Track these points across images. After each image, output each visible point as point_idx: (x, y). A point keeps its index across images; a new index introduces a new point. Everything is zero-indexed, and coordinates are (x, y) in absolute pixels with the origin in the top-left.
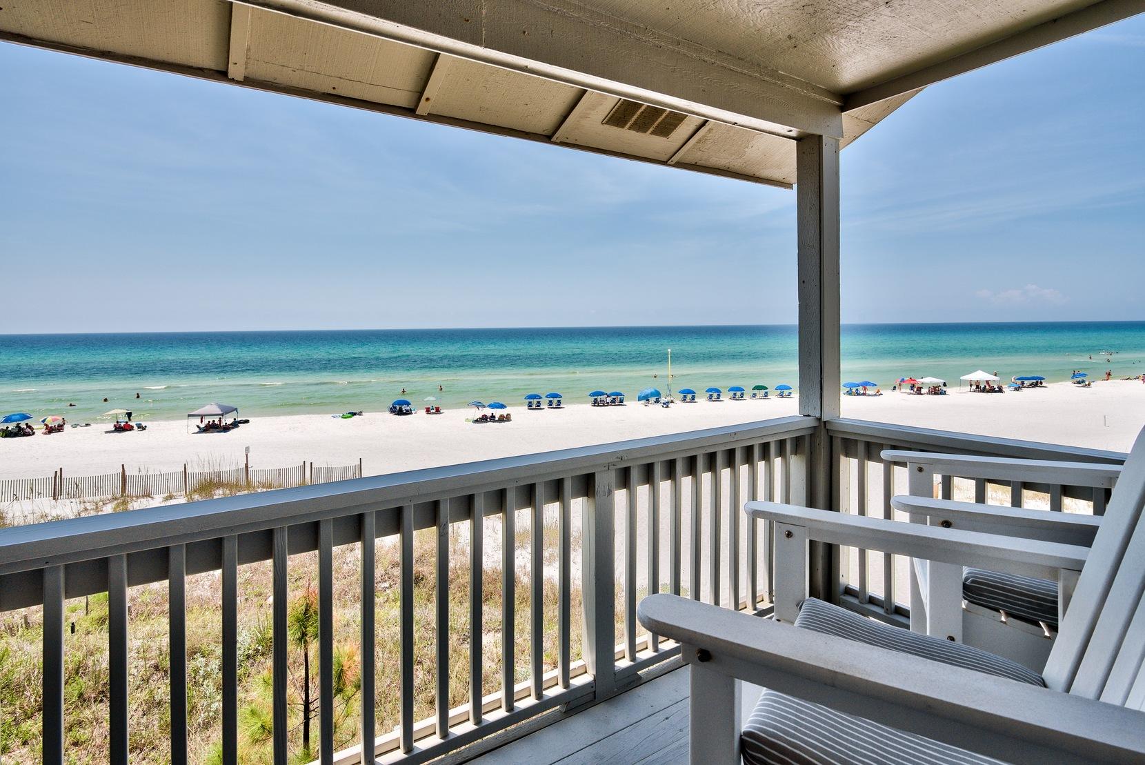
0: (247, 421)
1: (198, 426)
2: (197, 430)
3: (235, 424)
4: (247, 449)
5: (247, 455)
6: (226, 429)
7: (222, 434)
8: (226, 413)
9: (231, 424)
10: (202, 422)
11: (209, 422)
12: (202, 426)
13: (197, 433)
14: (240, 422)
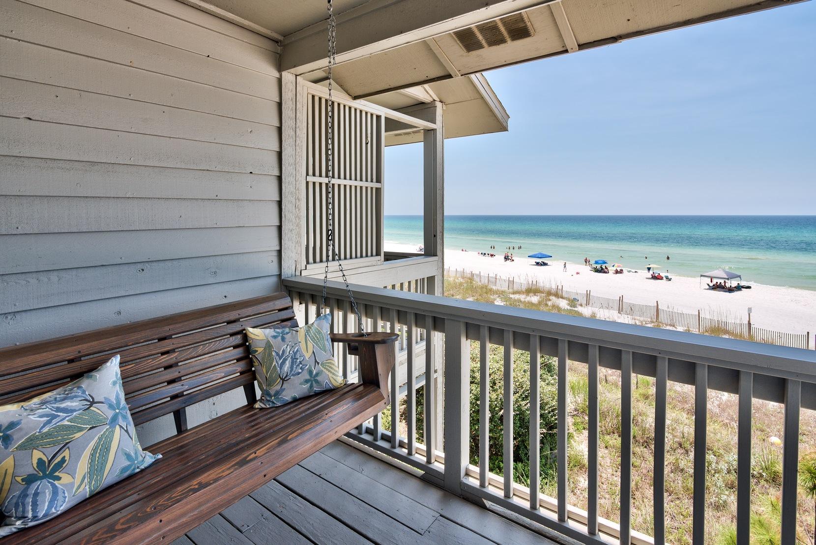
0: (749, 287)
1: (708, 285)
2: (708, 287)
3: (739, 288)
4: (750, 310)
5: (749, 314)
6: (731, 290)
7: (727, 294)
8: (731, 278)
9: (735, 287)
10: (711, 281)
11: (717, 283)
12: (711, 285)
13: (707, 289)
14: (743, 287)
